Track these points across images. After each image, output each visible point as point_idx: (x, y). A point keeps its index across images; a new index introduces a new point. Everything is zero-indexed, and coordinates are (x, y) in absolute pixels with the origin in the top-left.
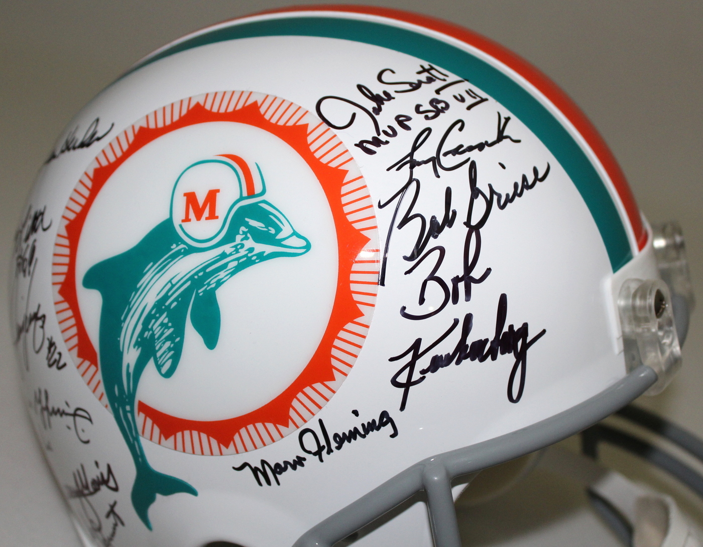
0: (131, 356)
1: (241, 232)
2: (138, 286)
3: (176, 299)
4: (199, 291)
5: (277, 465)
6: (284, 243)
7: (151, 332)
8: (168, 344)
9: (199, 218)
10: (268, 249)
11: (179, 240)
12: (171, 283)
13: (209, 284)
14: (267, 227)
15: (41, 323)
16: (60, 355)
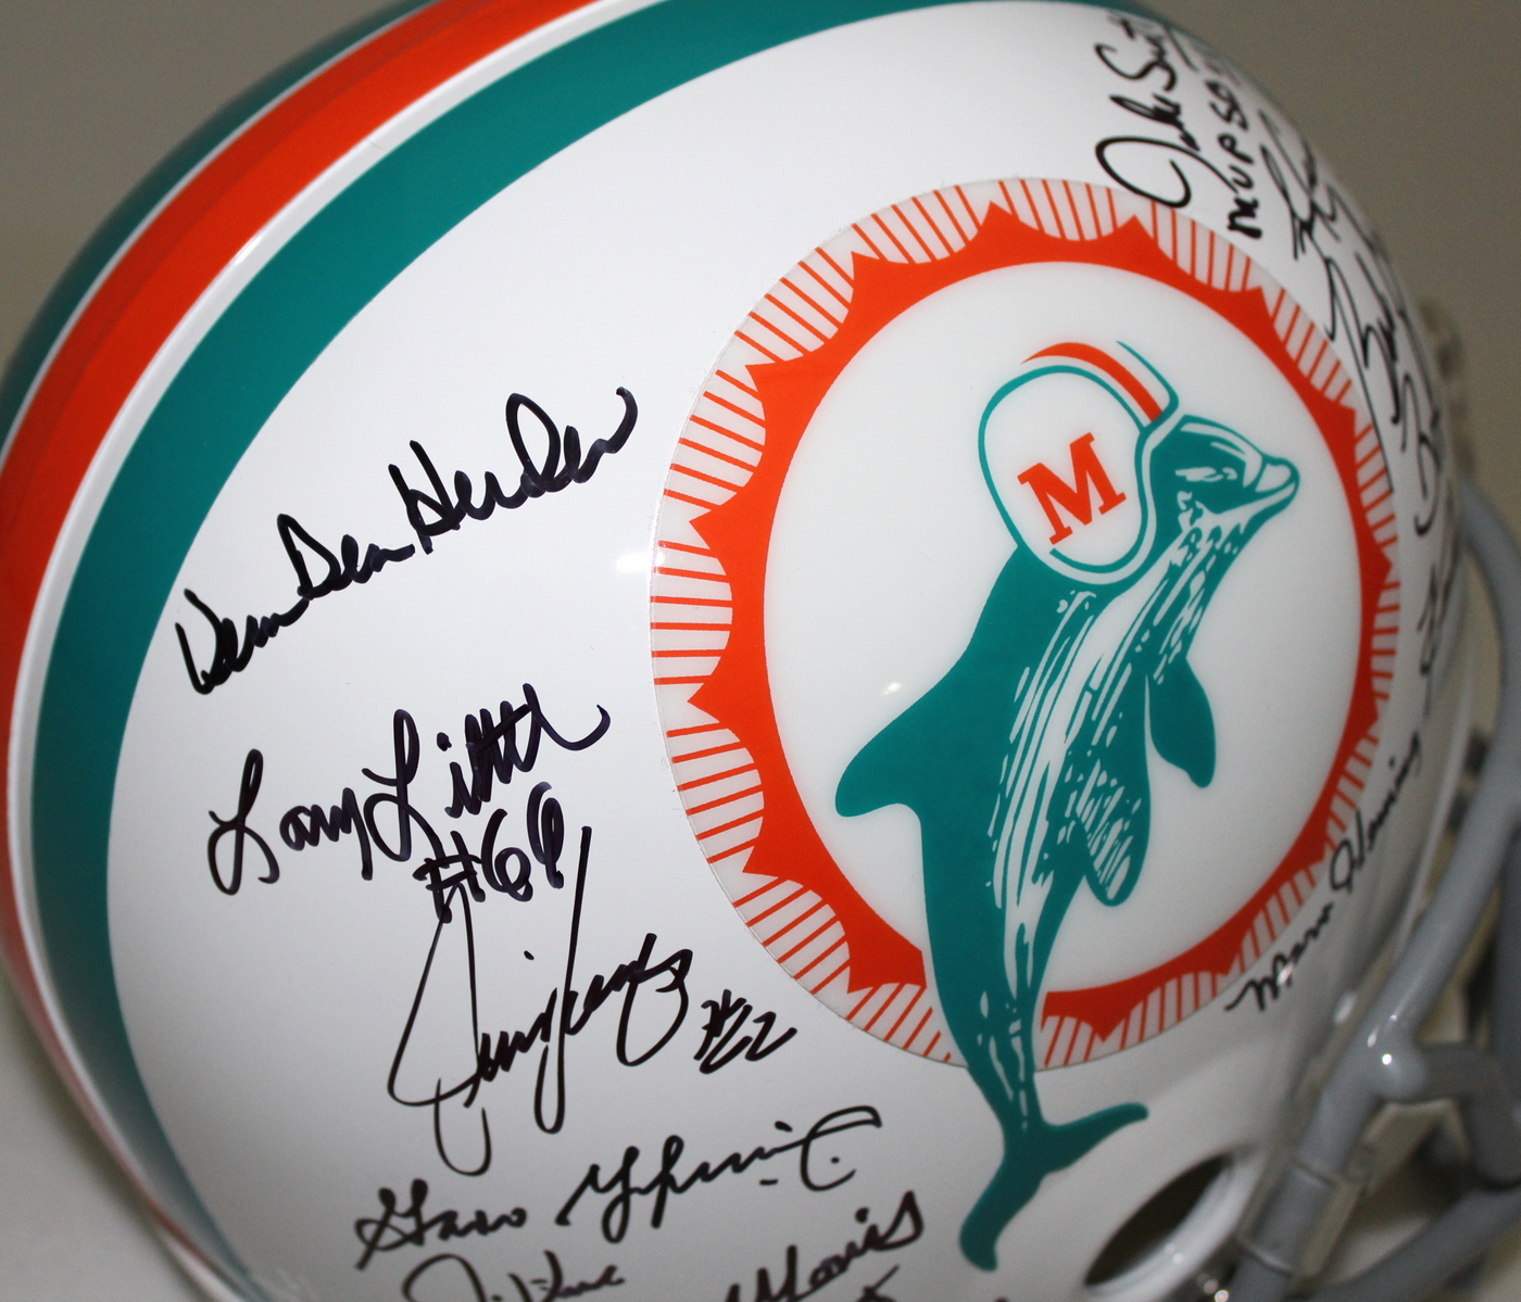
1: (1183, 506)
2: (1012, 738)
3: (1112, 720)
4: (1155, 676)
5: (1295, 945)
6: (1261, 488)
7: (1073, 824)
9: (1084, 516)
10: (1239, 516)
11: (1067, 587)
12: (1091, 690)
13: (1169, 650)
14: (1219, 471)
15: (667, 978)
16: (768, 1019)
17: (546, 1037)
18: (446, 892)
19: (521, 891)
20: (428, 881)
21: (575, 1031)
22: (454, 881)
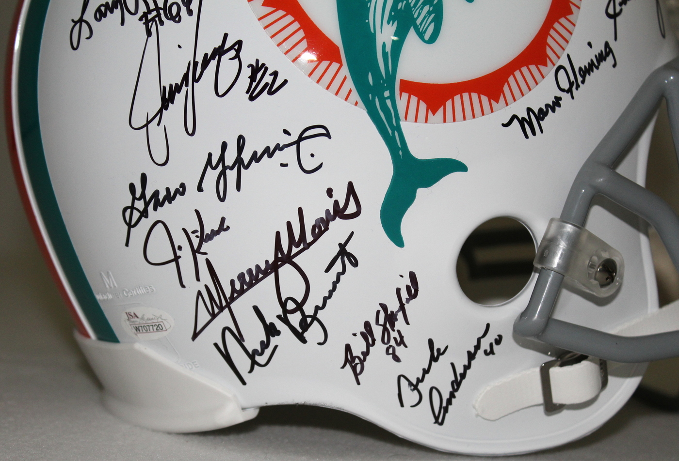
0: (385, 35)
5: (541, 110)
7: (405, 2)
8: (426, 8)
15: (233, 53)
16: (275, 74)
17: (187, 85)
18: (150, 24)
19: (177, 19)
20: (144, 21)
21: (198, 81)
22: (153, 19)
